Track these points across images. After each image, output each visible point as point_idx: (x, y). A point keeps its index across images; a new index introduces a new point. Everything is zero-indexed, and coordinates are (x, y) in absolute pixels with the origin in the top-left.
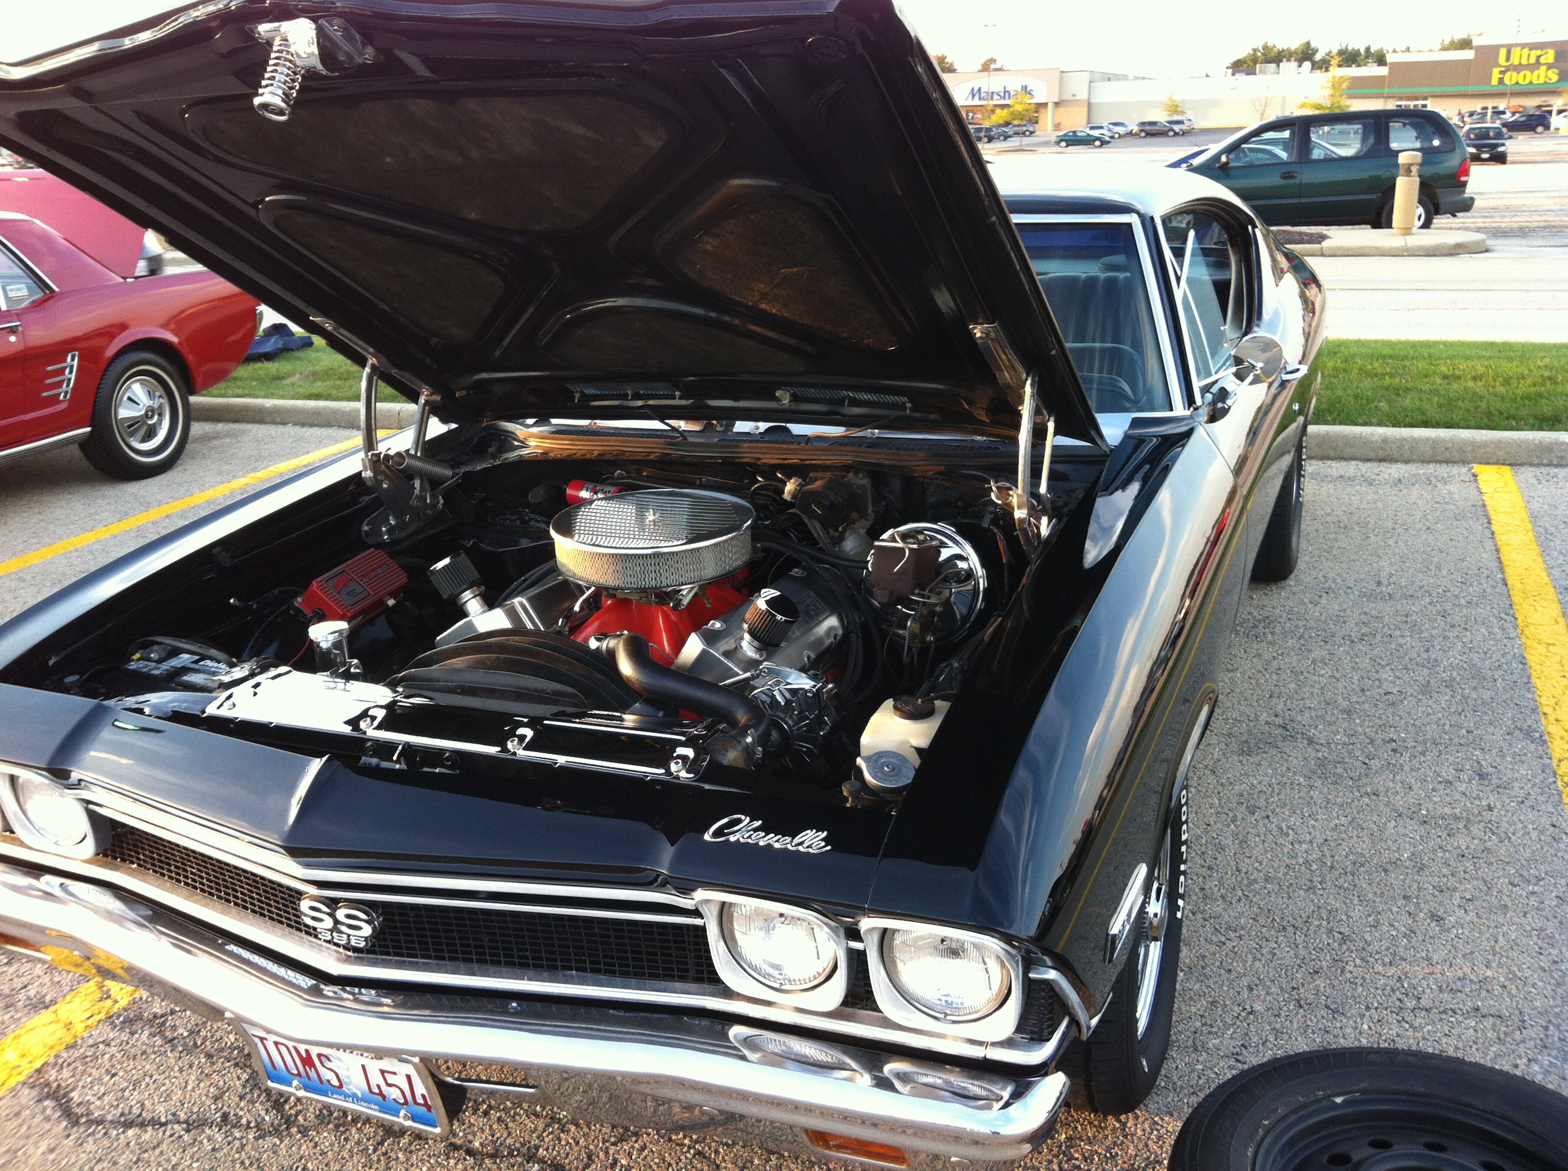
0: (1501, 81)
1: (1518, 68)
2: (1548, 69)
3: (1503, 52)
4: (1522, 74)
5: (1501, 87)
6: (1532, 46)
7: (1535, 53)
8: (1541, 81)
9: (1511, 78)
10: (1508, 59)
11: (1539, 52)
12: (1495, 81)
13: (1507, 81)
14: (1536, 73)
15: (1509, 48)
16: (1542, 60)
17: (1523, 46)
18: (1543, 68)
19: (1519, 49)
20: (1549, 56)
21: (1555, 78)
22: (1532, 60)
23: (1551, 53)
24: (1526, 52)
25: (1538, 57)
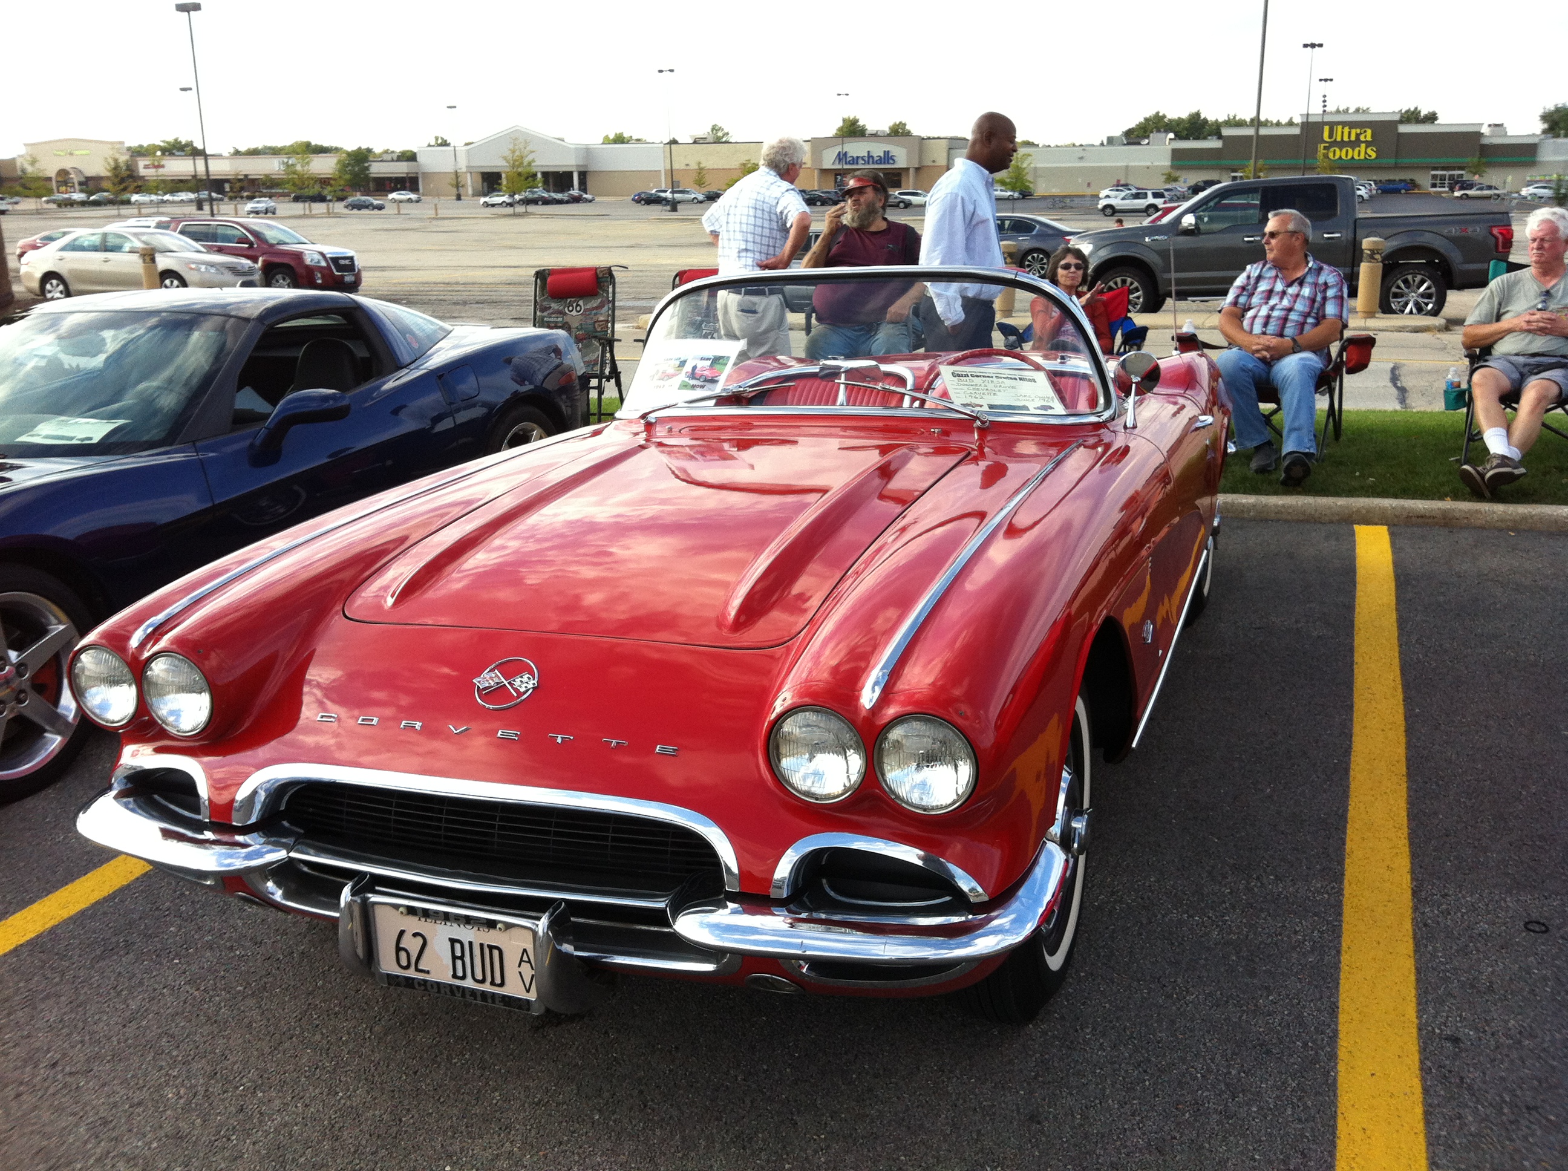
1: (1342, 144)
2: (1366, 148)
3: (1326, 129)
6: (1352, 125)
7: (1354, 132)
8: (1362, 157)
9: (1334, 154)
10: (1331, 136)
11: (1358, 131)
12: (1321, 156)
13: (1331, 155)
14: (1357, 150)
15: (1332, 125)
16: (1362, 138)
18: (1363, 146)
19: (1340, 128)
21: (1374, 155)
22: (1353, 138)
23: (1369, 132)
24: (1346, 130)
25: (1358, 135)
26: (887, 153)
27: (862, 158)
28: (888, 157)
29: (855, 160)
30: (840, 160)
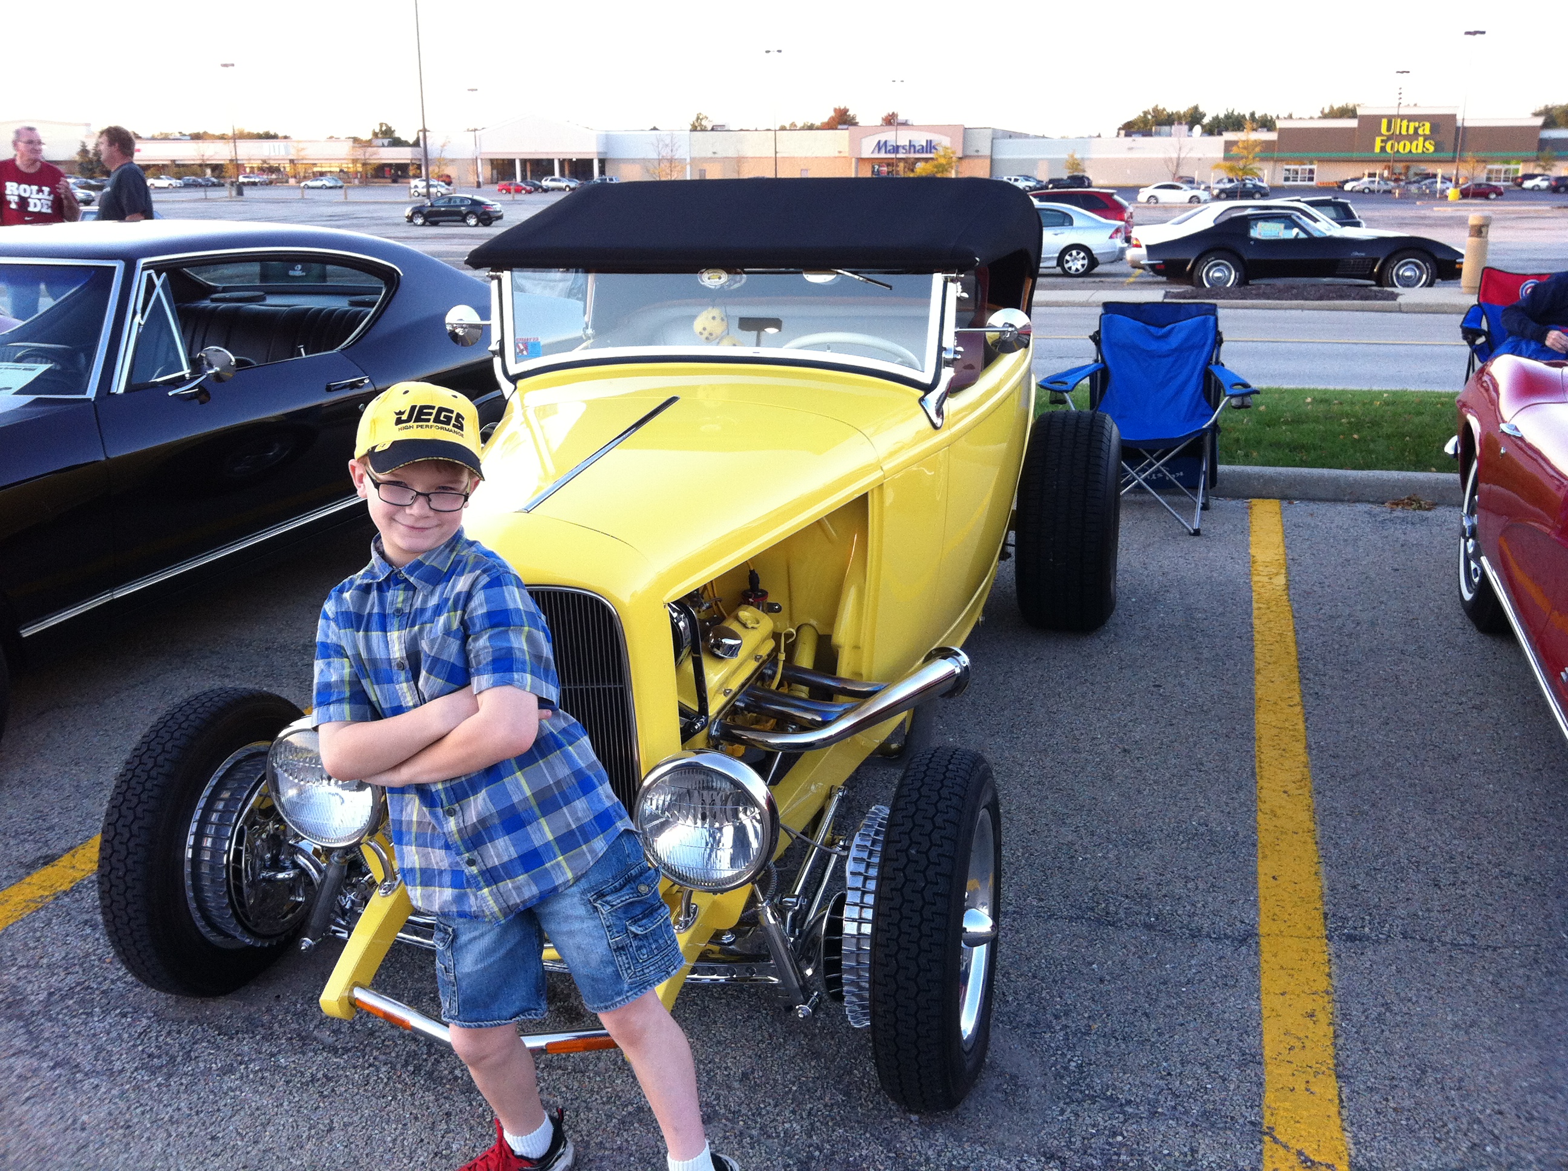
0: (1383, 149)
1: (1399, 138)
2: (1425, 141)
3: (1384, 122)
4: (1402, 144)
5: (1383, 155)
6: (1411, 118)
7: (1412, 125)
8: (1420, 150)
9: (1392, 147)
10: (1389, 129)
11: (1417, 124)
12: (1377, 150)
13: (1388, 148)
14: (1415, 143)
15: (1390, 119)
16: (1420, 131)
17: (1403, 117)
18: (1421, 139)
20: (1426, 129)
21: (1432, 149)
22: (1411, 131)
23: (1428, 125)
24: (1405, 123)
25: (1416, 129)
26: (929, 143)
27: (904, 147)
28: (930, 146)
29: (896, 149)
30: (879, 149)
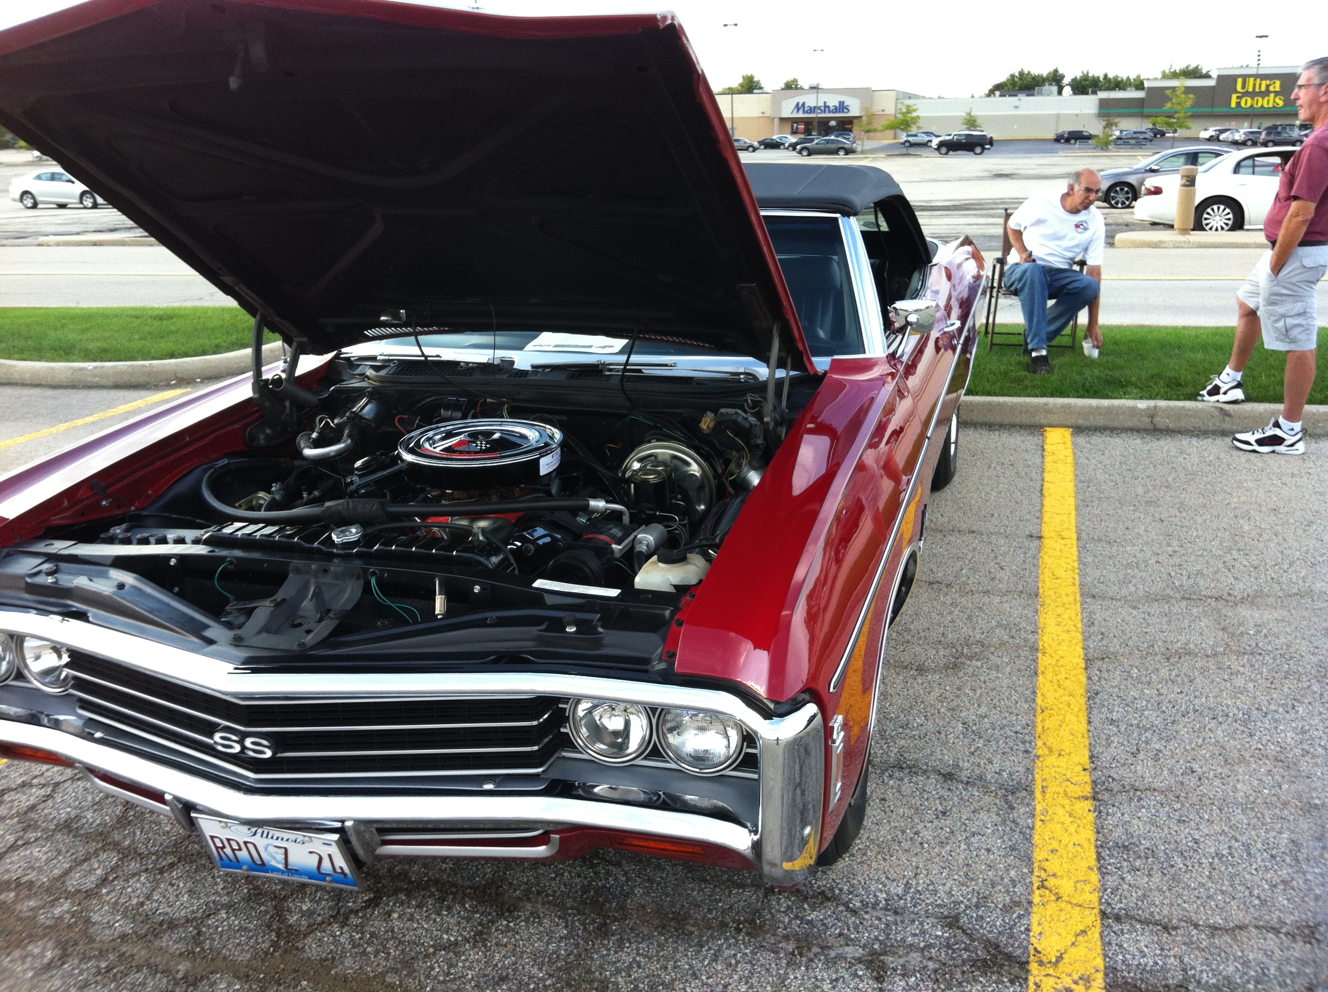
0: (1238, 104)
1: (1253, 94)
2: (1275, 97)
3: (1240, 81)
4: (1255, 99)
5: (1238, 109)
6: (1263, 77)
7: (1264, 83)
8: (1271, 105)
9: (1247, 102)
10: (1243, 87)
11: (1269, 82)
12: (1233, 105)
13: (1243, 104)
14: (1266, 99)
15: (1245, 77)
16: (1271, 89)
17: (1256, 76)
18: (1272, 95)
19: (1252, 80)
20: (1277, 86)
21: (1281, 103)
22: (1263, 89)
23: (1278, 83)
24: (1258, 81)
25: (1268, 86)
26: (842, 103)
27: (819, 109)
28: (842, 107)
29: (813, 109)
30: (798, 110)
